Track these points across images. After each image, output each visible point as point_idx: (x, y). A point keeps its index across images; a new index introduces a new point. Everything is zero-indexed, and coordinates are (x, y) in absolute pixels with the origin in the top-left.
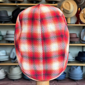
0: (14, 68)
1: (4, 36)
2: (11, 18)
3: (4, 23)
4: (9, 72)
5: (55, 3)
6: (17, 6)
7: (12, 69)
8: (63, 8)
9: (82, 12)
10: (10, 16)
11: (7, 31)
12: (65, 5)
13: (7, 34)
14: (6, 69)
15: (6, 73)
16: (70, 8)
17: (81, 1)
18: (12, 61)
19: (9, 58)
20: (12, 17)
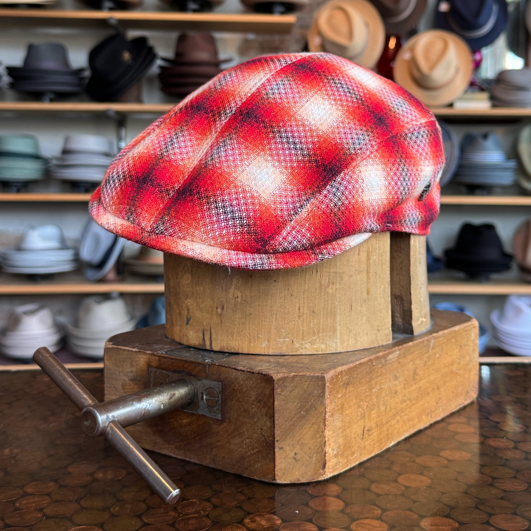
0: (99, 303)
1: (55, 162)
2: (87, 81)
3: (52, 100)
4: (76, 323)
5: (283, 13)
6: (113, 22)
7: (88, 310)
8: (320, 34)
9: (405, 55)
10: (81, 70)
11: (67, 140)
12: (330, 20)
13: (66, 152)
14: (60, 312)
15: (59, 327)
16: (350, 35)
17: (402, 5)
18: (91, 274)
19: (77, 259)
20: (87, 74)
